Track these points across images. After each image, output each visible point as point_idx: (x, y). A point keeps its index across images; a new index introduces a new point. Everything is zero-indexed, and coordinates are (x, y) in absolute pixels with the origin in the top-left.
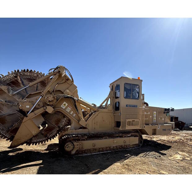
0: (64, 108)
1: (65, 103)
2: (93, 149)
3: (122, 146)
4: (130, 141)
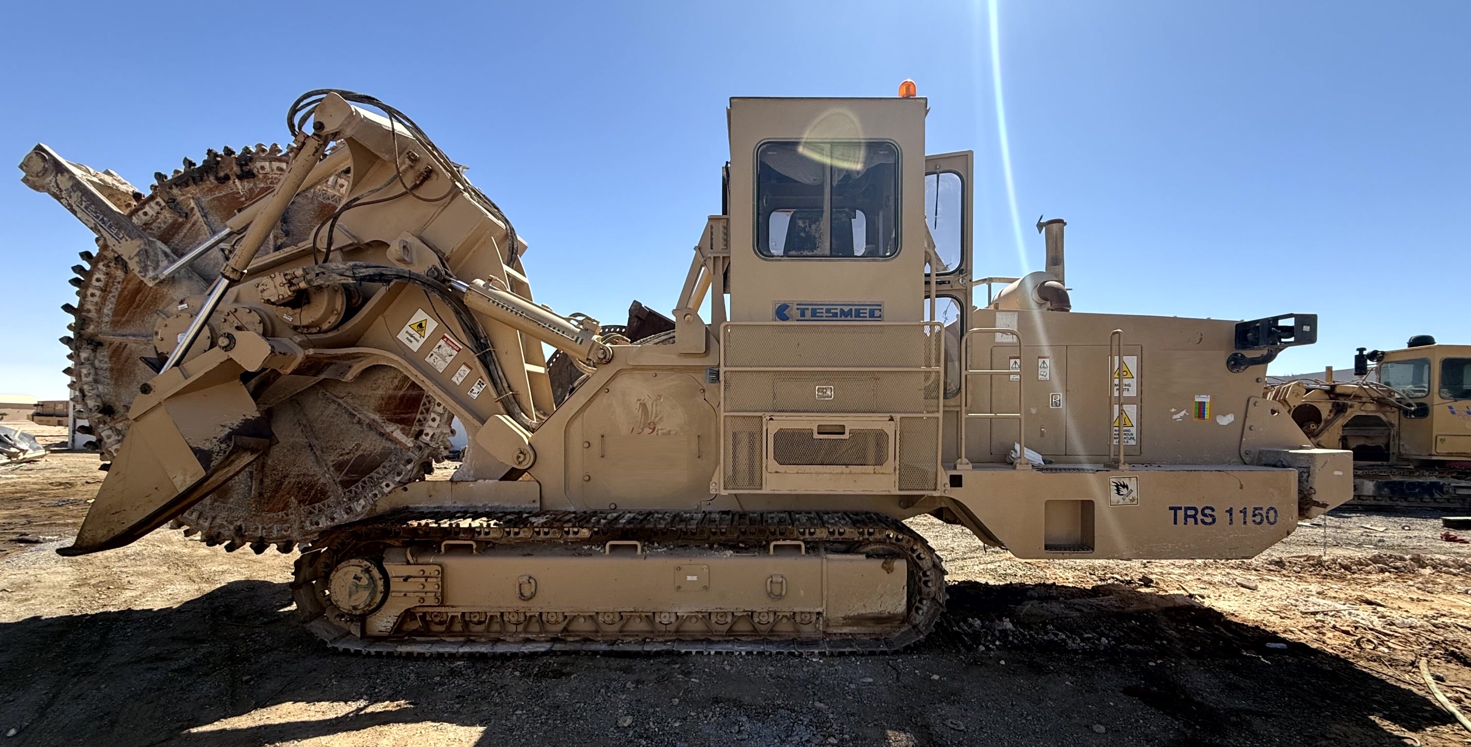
0: (415, 346)
1: (420, 316)
2: (522, 618)
3: (756, 620)
4: (825, 587)
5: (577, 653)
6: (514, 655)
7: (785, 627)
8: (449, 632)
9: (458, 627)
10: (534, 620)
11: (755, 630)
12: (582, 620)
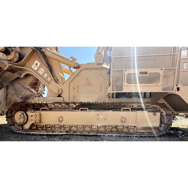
2: (59, 126)
3: (118, 128)
4: (137, 119)
5: (73, 135)
6: (58, 135)
7: (125, 130)
8: (42, 129)
9: (44, 128)
10: (62, 127)
11: (118, 130)
12: (74, 127)
